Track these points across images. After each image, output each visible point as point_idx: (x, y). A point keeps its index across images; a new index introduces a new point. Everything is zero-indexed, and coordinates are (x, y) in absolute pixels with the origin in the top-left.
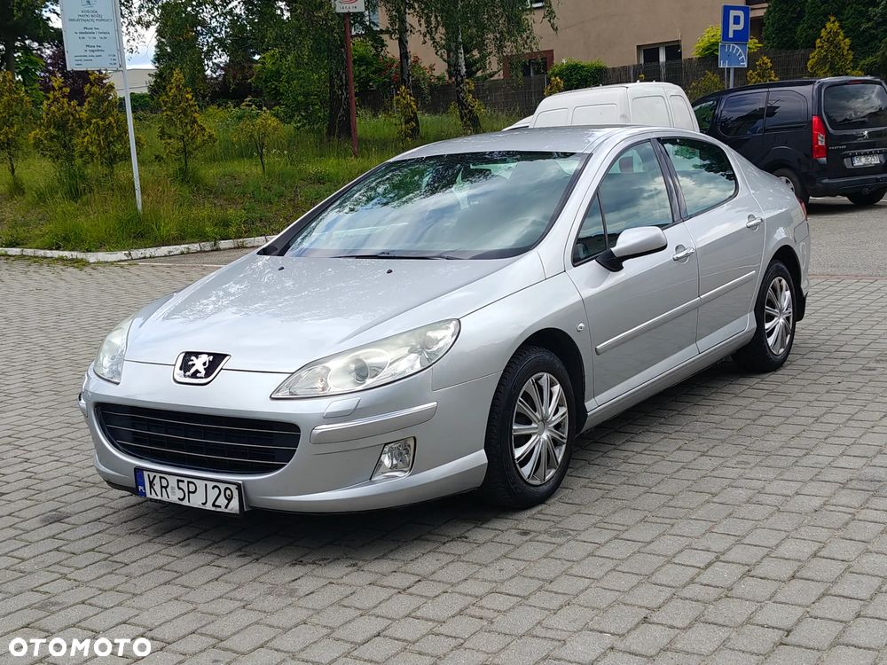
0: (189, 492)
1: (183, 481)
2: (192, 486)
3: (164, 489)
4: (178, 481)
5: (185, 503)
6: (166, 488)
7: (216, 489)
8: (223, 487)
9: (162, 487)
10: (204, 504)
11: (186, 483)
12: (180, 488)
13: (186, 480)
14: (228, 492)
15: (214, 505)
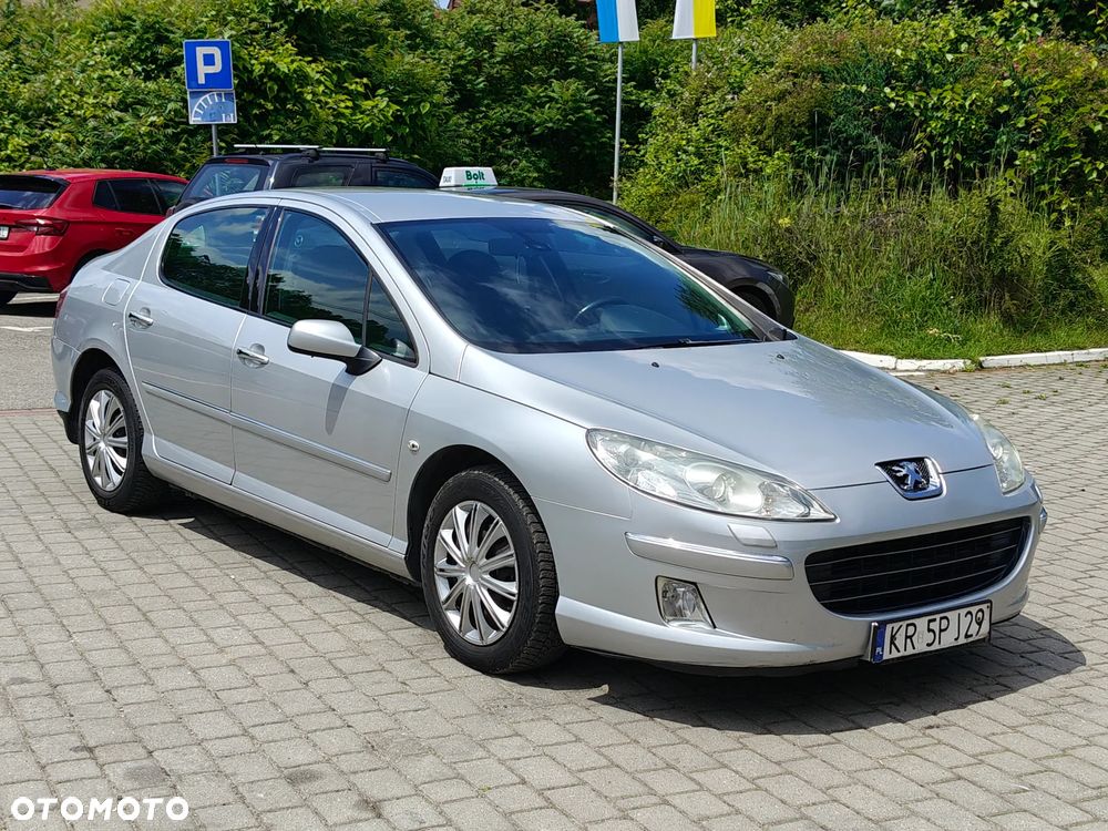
0: (941, 631)
1: (934, 620)
2: (944, 622)
3: (909, 640)
4: (930, 621)
5: (936, 647)
6: (911, 637)
7: (969, 616)
8: (974, 610)
9: (907, 637)
10: (956, 639)
11: (938, 620)
12: (929, 630)
13: (938, 617)
14: (980, 614)
15: (967, 636)
